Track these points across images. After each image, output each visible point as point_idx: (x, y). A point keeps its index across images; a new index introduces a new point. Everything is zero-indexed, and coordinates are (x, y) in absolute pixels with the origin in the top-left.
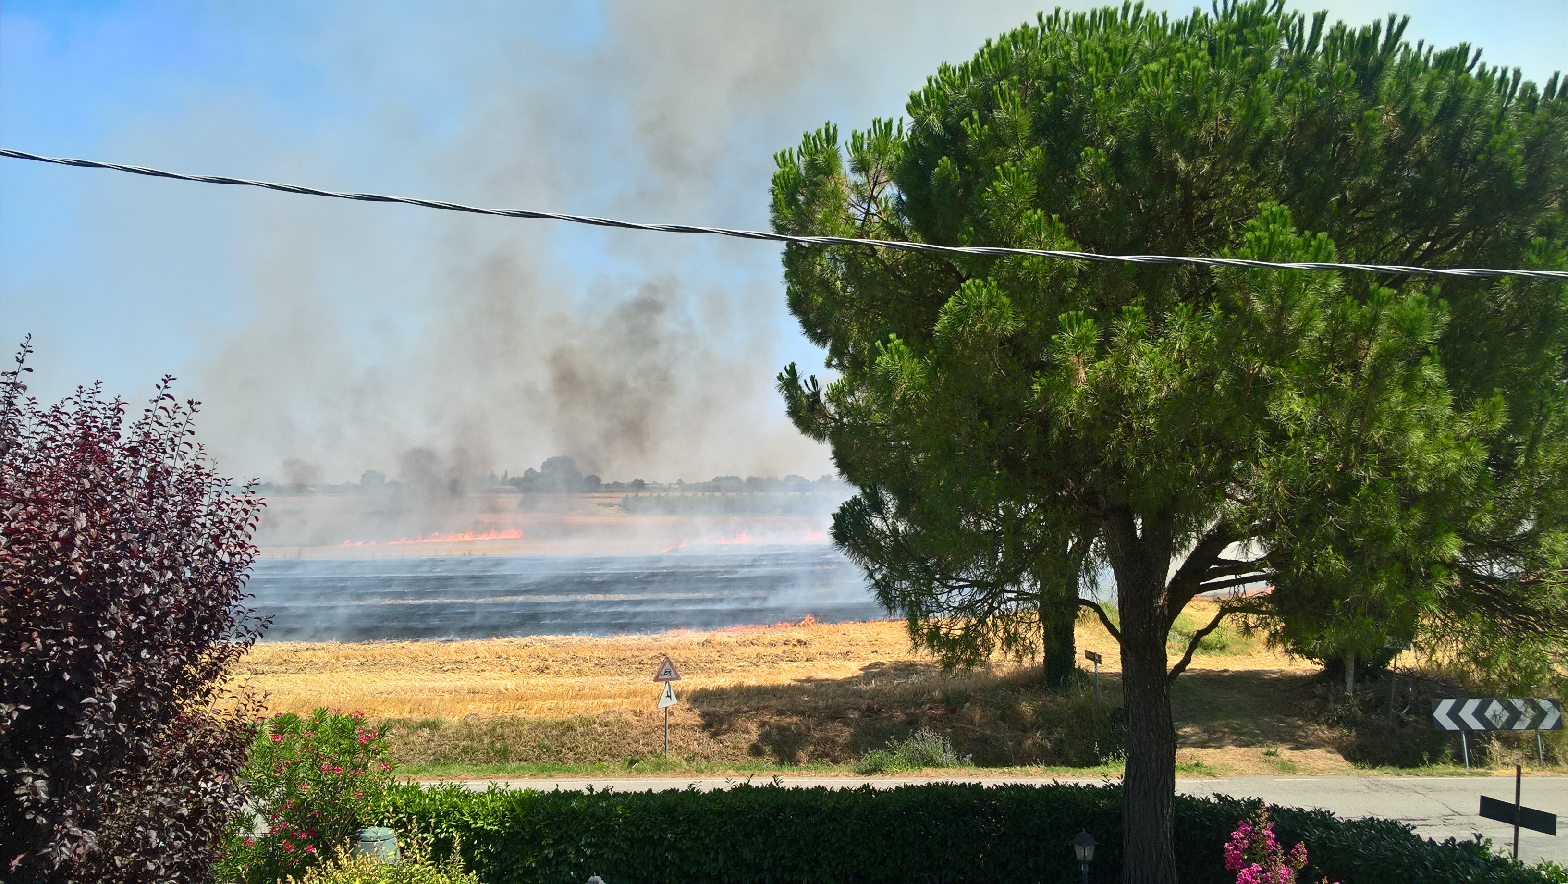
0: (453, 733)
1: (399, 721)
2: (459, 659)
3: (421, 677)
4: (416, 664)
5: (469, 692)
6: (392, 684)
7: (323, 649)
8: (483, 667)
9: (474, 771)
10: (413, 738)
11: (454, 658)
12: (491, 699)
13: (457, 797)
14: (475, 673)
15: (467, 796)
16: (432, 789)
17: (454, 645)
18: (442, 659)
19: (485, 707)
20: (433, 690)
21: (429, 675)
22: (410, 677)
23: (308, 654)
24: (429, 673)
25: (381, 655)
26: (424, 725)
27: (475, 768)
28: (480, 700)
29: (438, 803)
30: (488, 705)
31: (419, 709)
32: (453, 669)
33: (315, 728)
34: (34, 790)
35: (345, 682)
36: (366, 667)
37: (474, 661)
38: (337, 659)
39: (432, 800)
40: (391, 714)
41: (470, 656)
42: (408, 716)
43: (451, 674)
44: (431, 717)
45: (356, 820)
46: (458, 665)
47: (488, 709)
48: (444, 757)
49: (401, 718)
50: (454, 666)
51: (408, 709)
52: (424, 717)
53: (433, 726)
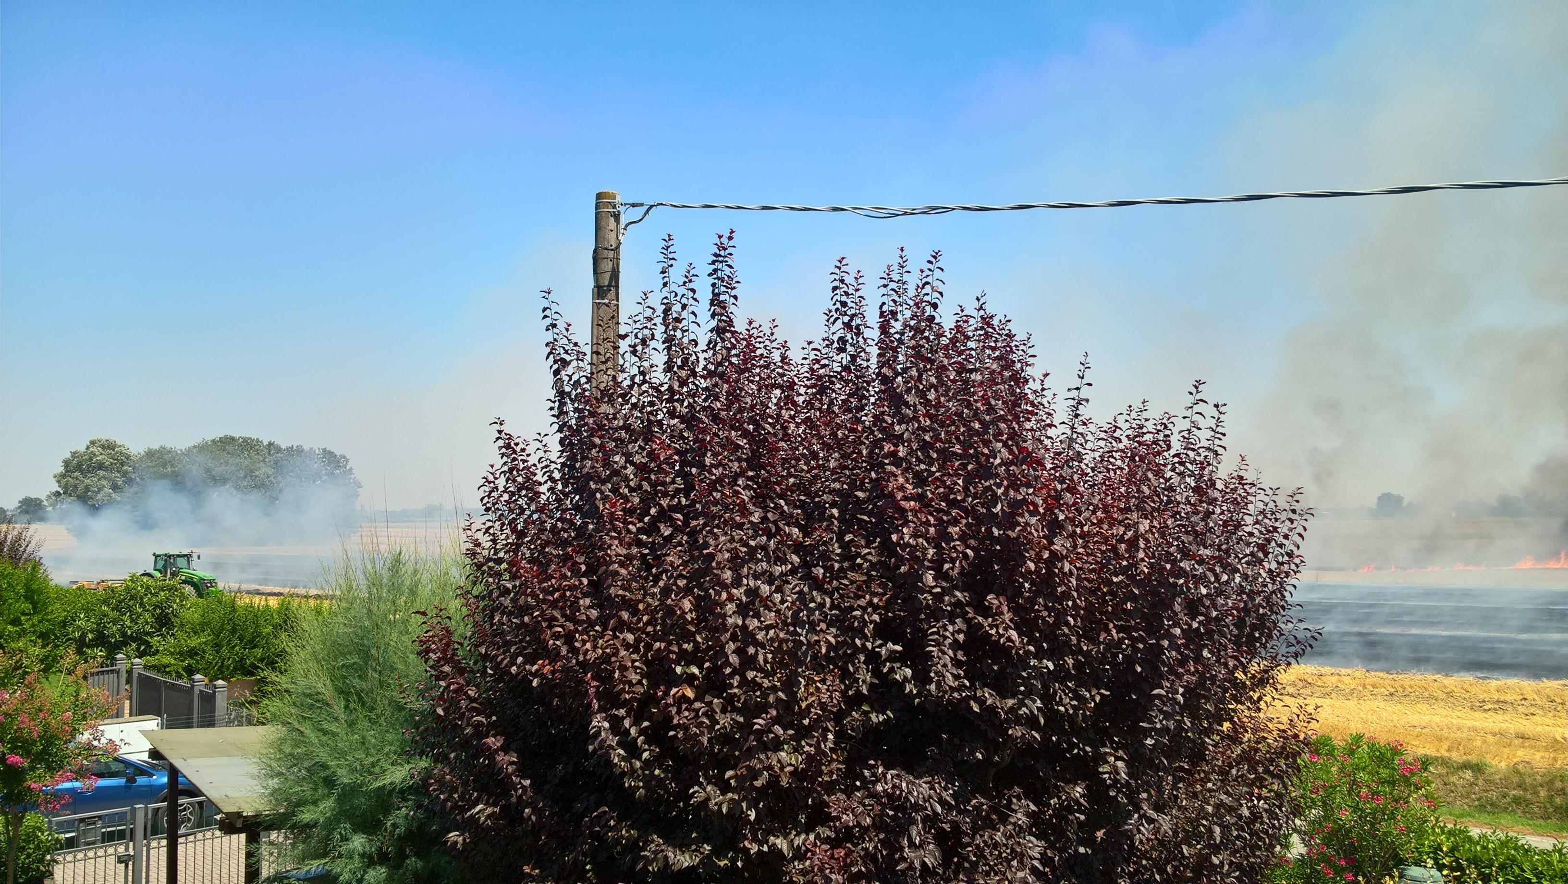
0: (1500, 779)
1: (1436, 759)
2: (1502, 699)
3: (1459, 714)
4: (1451, 700)
5: (1517, 737)
6: (1426, 718)
7: (1349, 675)
8: (1532, 710)
9: (1530, 825)
10: (1453, 779)
11: (1496, 697)
12: (1546, 747)
13: (1515, 849)
14: (1523, 716)
15: (1527, 851)
16: (1483, 836)
17: (1494, 683)
18: (1481, 697)
19: (1538, 756)
20: (1474, 729)
21: (1466, 713)
22: (1445, 713)
23: (1334, 679)
24: (1467, 710)
25: (1411, 687)
26: (1465, 766)
27: (1530, 822)
28: (1532, 747)
29: (1491, 852)
30: (1542, 754)
31: (1458, 749)
32: (1495, 709)
33: (1352, 753)
34: (1116, 771)
35: (1375, 712)
36: (1395, 698)
37: (1519, 702)
38: (1364, 687)
39: (1484, 848)
40: (1428, 750)
41: (1515, 697)
42: (1447, 754)
43: (1494, 714)
44: (1473, 758)
45: (1397, 855)
46: (1501, 706)
47: (1543, 758)
48: (1492, 805)
49: (1439, 755)
50: (1496, 706)
51: (1445, 747)
52: (1465, 758)
53: (1477, 768)
